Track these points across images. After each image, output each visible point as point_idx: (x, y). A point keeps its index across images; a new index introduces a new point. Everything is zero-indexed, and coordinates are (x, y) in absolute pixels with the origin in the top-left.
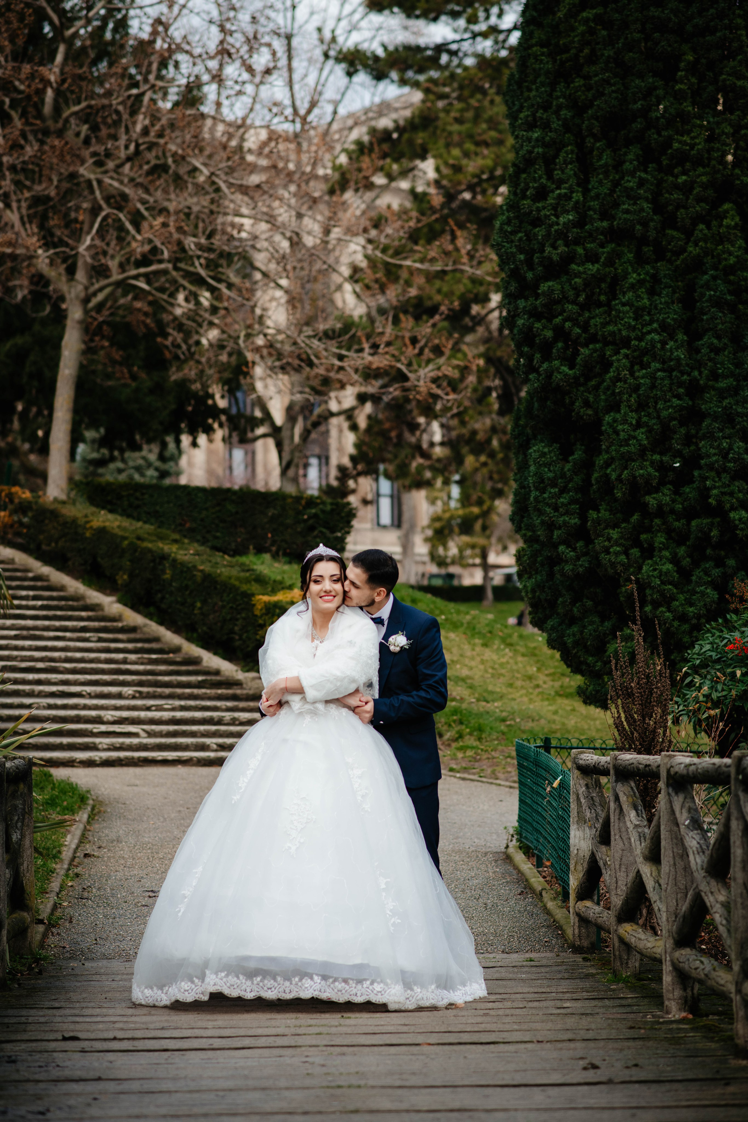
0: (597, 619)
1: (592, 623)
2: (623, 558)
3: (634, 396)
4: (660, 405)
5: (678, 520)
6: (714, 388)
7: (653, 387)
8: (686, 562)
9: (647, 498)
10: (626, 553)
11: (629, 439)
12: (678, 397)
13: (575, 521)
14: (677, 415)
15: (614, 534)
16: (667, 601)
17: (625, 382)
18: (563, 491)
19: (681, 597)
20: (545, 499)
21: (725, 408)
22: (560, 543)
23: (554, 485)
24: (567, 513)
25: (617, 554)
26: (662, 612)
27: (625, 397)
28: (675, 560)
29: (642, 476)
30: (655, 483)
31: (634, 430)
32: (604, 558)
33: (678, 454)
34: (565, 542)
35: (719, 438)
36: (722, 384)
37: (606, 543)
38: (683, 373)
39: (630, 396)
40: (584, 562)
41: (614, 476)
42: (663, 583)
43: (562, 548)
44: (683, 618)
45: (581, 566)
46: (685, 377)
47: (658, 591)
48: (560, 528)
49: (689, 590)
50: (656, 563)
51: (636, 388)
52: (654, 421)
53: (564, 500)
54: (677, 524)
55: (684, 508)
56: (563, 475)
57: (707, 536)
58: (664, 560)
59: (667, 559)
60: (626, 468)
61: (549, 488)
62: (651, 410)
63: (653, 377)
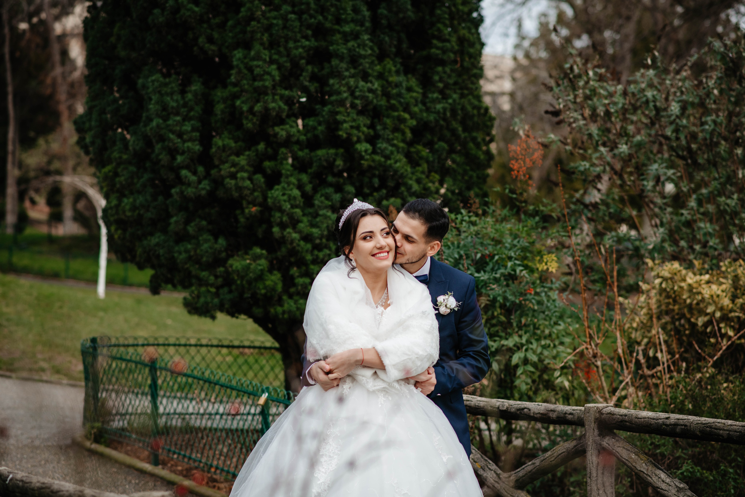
0: (211, 238)
1: (206, 241)
2: (248, 183)
3: (266, 35)
4: (291, 44)
5: (301, 150)
6: (339, 32)
7: (285, 27)
8: (309, 188)
9: (277, 129)
10: (250, 179)
11: (263, 75)
12: (306, 38)
13: (197, 147)
14: (305, 55)
15: (242, 160)
16: (294, 223)
17: (259, 22)
18: (186, 119)
19: (305, 219)
20: (168, 126)
21: (349, 50)
22: (183, 168)
23: (177, 114)
24: (191, 140)
25: (243, 179)
26: (289, 233)
27: (259, 35)
28: (300, 187)
29: (274, 108)
30: (284, 115)
31: (268, 66)
32: (230, 183)
33: (305, 90)
34: (187, 167)
35: (346, 77)
36: (347, 28)
37: (233, 170)
38: (311, 16)
39: (263, 35)
40: (205, 185)
41: (245, 108)
42: (293, 207)
43: (184, 172)
44: (307, 238)
45: (203, 189)
46: (313, 20)
47: (288, 214)
48: (183, 153)
49: (310, 213)
50: (284, 188)
51: (269, 28)
52: (285, 59)
53: (187, 127)
54: (300, 154)
55: (308, 139)
56: (185, 105)
57: (331, 165)
58: (292, 186)
59: (294, 184)
60: (258, 101)
61: (172, 116)
62: (282, 49)
63: (285, 19)
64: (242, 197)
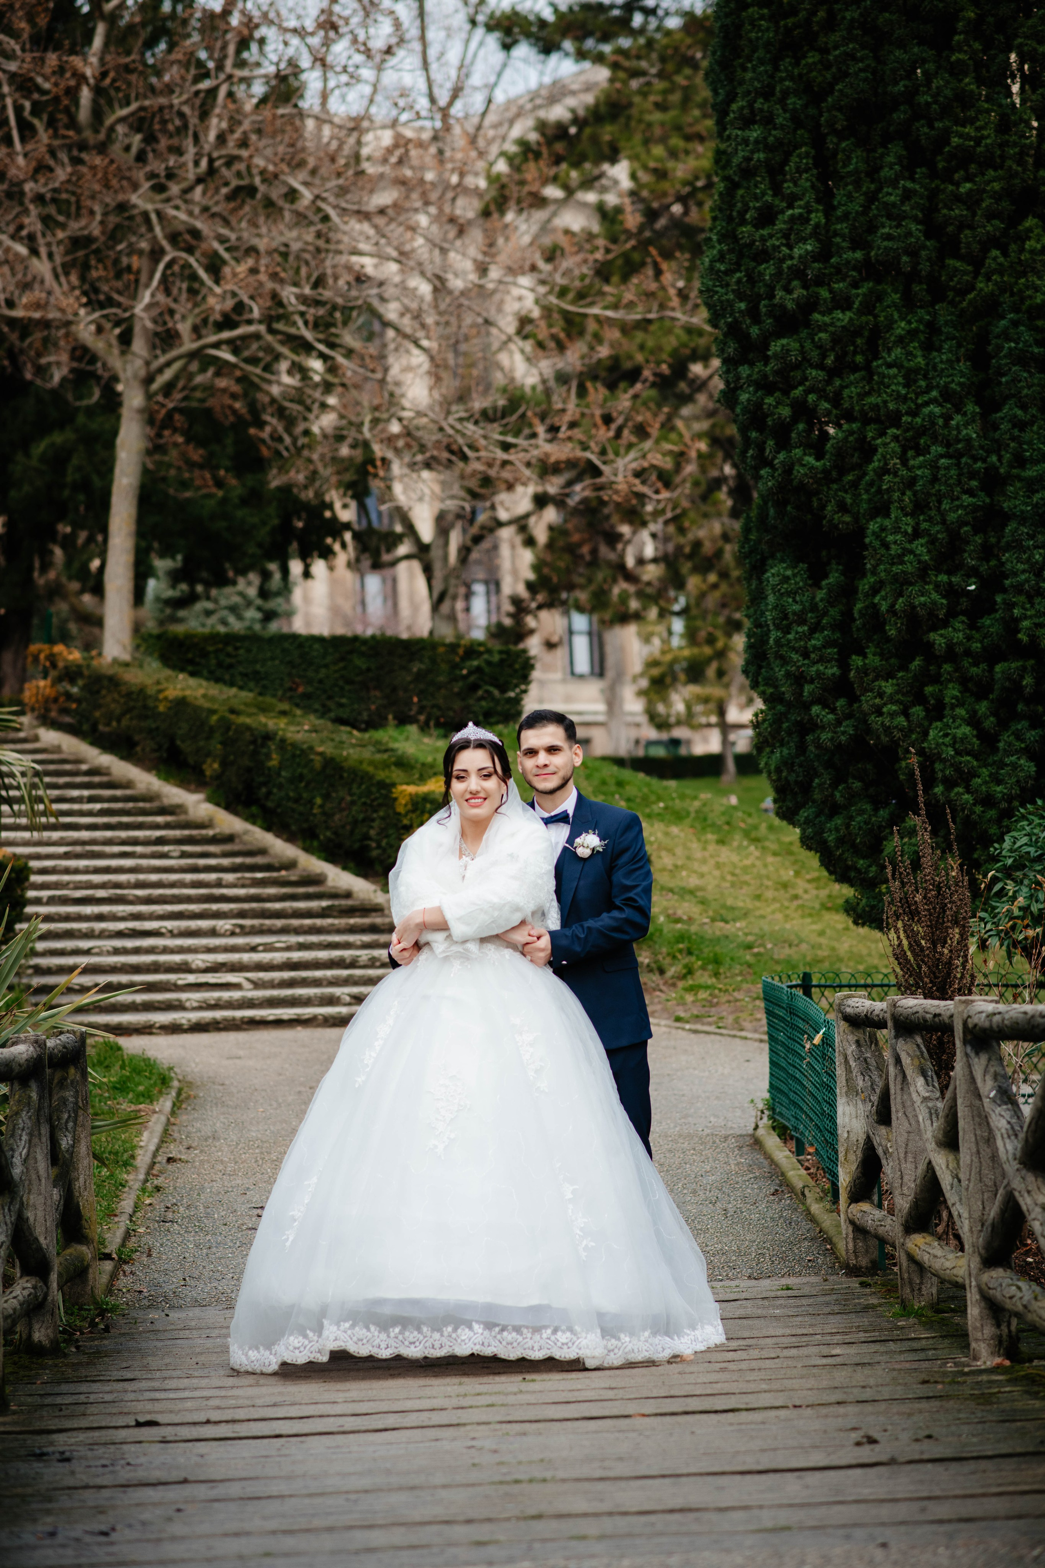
0: (868, 807)
1: (861, 812)
2: (901, 720)
3: (908, 493)
4: (945, 505)
5: (976, 664)
6: (1019, 478)
7: (935, 479)
8: (990, 722)
9: (932, 636)
10: (905, 713)
11: (904, 555)
12: (971, 492)
13: (833, 670)
14: (969, 518)
15: (888, 687)
16: (965, 778)
17: (896, 474)
18: (814, 630)
19: (985, 772)
20: (789, 641)
21: (1036, 506)
22: (813, 703)
23: (802, 622)
24: (821, 660)
25: (892, 715)
26: (958, 794)
27: (896, 495)
28: (974, 721)
29: (923, 605)
30: (941, 614)
31: (910, 542)
32: (875, 721)
33: (973, 572)
34: (820, 701)
35: (1028, 548)
37: (877, 701)
38: (975, 459)
39: (903, 494)
40: (848, 728)
41: (884, 607)
42: (958, 753)
43: (815, 709)
44: (988, 801)
45: (844, 733)
46: (979, 464)
47: (952, 765)
48: (812, 681)
49: (994, 762)
50: (947, 726)
51: (911, 483)
52: (938, 528)
53: (816, 641)
54: (974, 670)
55: (983, 647)
56: (814, 608)
57: (1017, 687)
58: (959, 721)
59: (963, 719)
60: (901, 595)
61: (794, 626)
62: (933, 513)
63: (934, 466)
64: (895, 744)
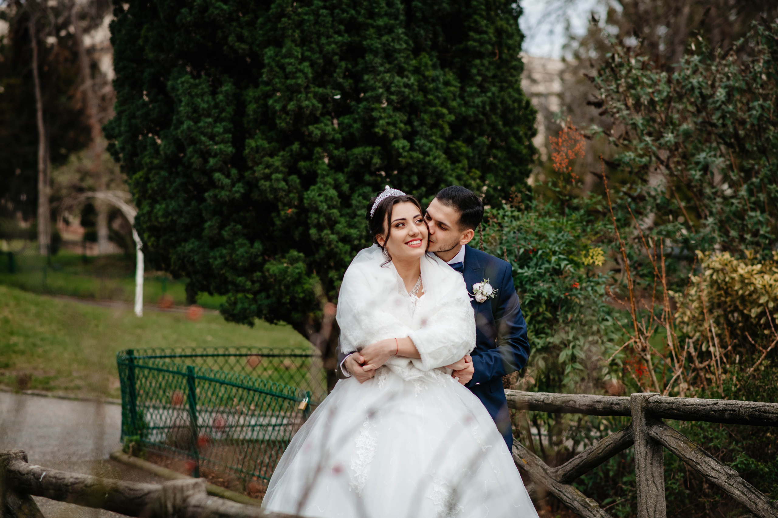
0: (246, 242)
1: (242, 245)
2: (283, 184)
3: (297, 31)
4: (323, 40)
5: (337, 148)
6: (373, 26)
7: (316, 23)
8: (346, 188)
9: (311, 128)
10: (285, 180)
11: (296, 72)
12: (339, 33)
13: (230, 149)
14: (338, 51)
15: (277, 161)
16: (332, 224)
17: (289, 18)
18: (218, 120)
19: (343, 220)
20: (199, 128)
21: (384, 44)
22: (216, 170)
23: (209, 115)
24: (223, 142)
25: (277, 180)
26: (327, 234)
27: (290, 32)
28: (337, 187)
29: (307, 107)
30: (318, 113)
31: (300, 63)
32: (265, 184)
33: (339, 87)
34: (220, 170)
35: (381, 72)
36: (381, 22)
37: (267, 171)
38: (343, 11)
39: (294, 31)
40: (239, 188)
41: (278, 107)
42: (329, 207)
43: (217, 175)
44: (345, 239)
45: (237, 192)
46: (345, 15)
47: (325, 215)
48: (215, 156)
49: (348, 214)
50: (320, 189)
51: (300, 24)
52: (317, 56)
53: (219, 129)
54: (336, 152)
55: (343, 138)
56: (216, 106)
57: (368, 163)
58: (328, 186)
59: (330, 184)
60: (291, 100)
61: (203, 118)
62: (314, 46)
63: (317, 15)
64: (277, 199)
